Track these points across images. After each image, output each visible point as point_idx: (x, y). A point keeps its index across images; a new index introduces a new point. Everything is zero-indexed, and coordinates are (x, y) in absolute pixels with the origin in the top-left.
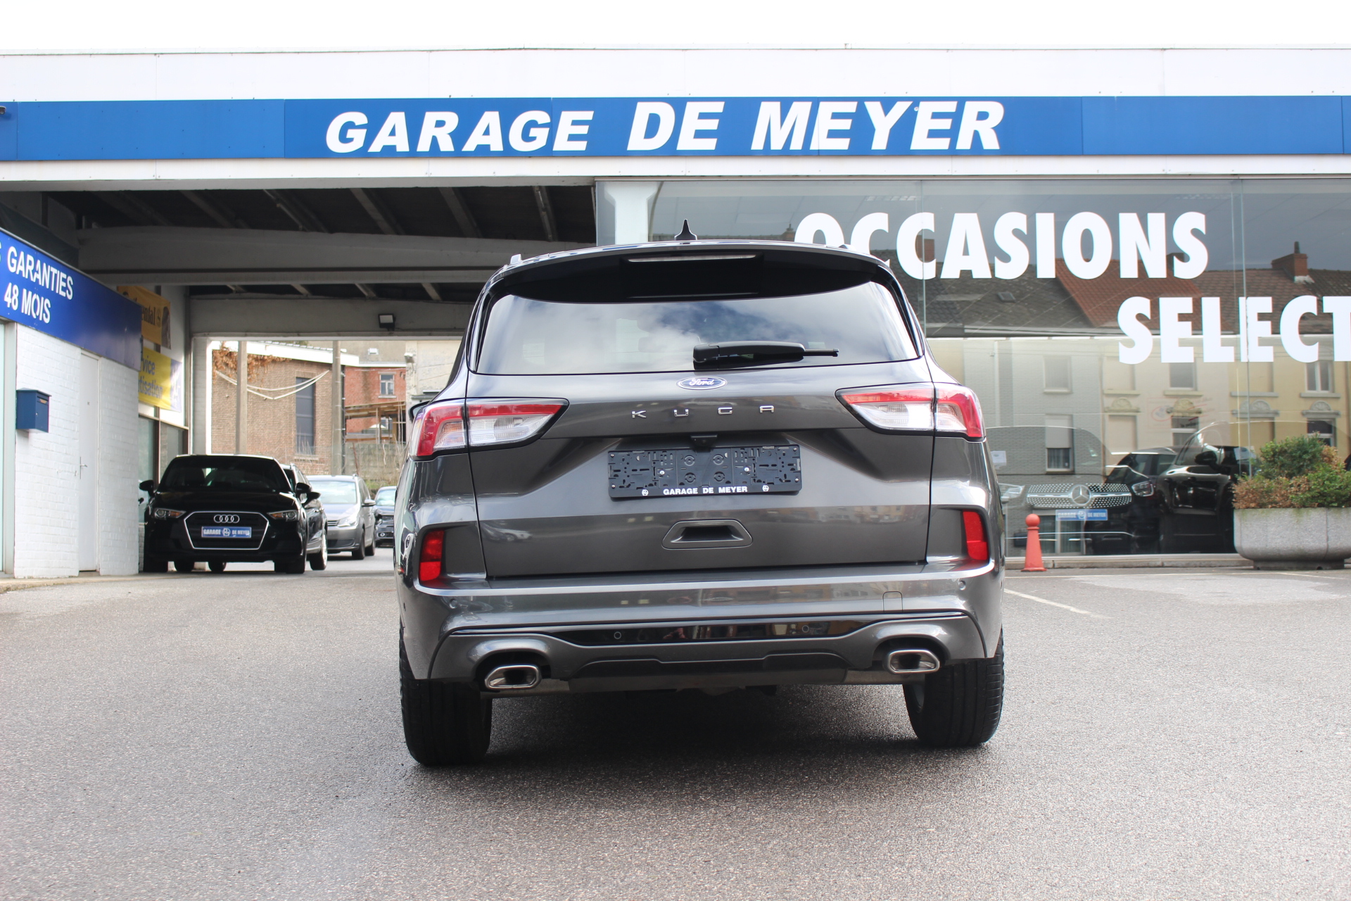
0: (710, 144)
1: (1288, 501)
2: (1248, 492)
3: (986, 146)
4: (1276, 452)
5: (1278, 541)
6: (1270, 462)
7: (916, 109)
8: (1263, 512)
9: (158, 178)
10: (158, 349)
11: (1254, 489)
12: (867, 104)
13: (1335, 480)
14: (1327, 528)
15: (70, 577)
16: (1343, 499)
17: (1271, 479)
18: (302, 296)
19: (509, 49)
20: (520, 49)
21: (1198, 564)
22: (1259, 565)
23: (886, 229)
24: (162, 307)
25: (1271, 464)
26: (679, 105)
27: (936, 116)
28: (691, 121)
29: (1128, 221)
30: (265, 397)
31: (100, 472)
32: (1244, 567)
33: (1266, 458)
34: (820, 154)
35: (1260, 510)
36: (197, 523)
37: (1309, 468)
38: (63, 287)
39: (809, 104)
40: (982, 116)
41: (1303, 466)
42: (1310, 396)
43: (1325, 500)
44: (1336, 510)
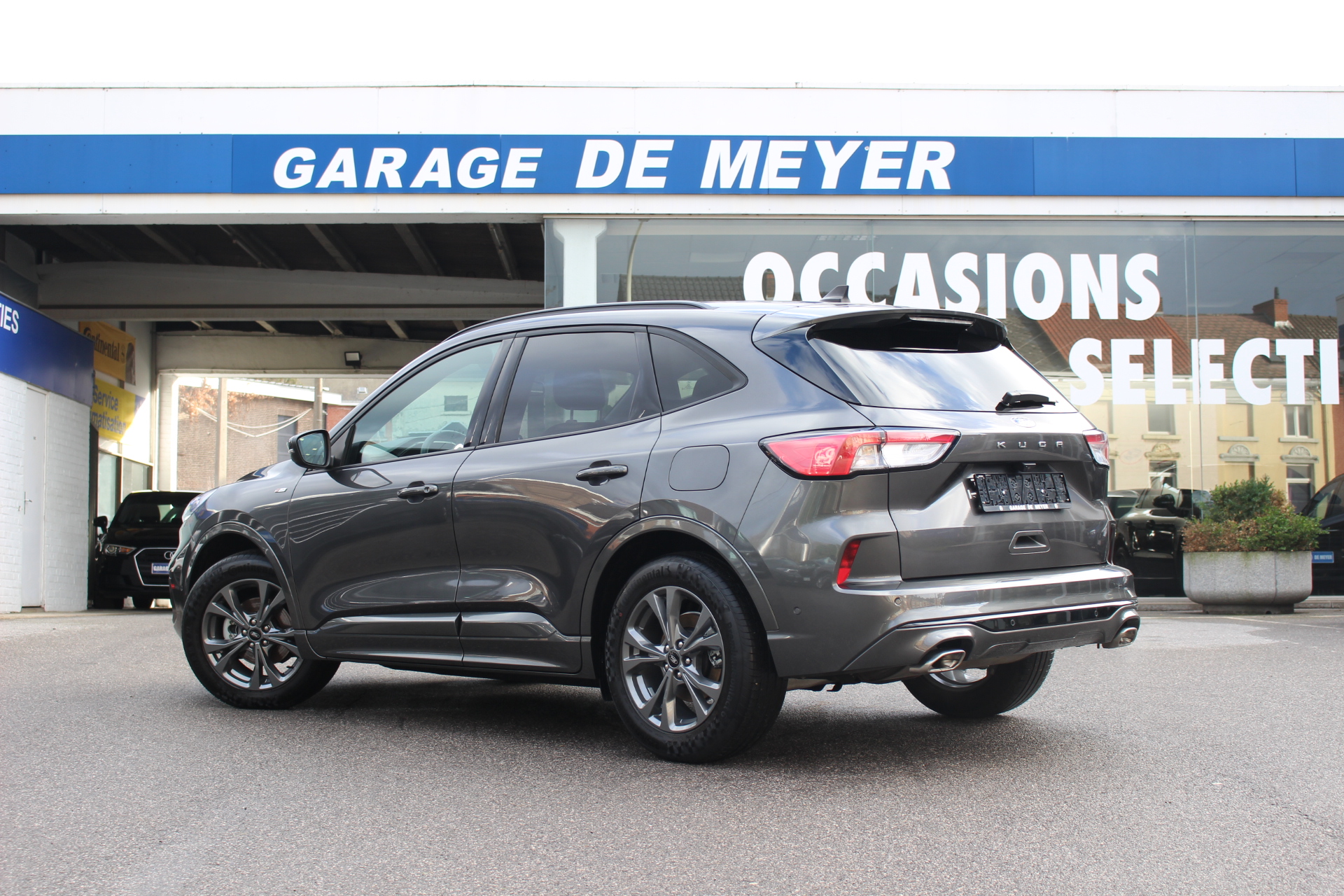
0: (659, 182)
1: (1236, 545)
2: (1197, 534)
3: (937, 186)
4: (1226, 495)
5: (1227, 585)
6: (1219, 504)
7: (866, 149)
8: (1211, 556)
9: (104, 212)
10: (122, 385)
11: (1202, 532)
12: (818, 143)
13: (1284, 524)
14: (1276, 572)
15: (11, 613)
16: (1292, 543)
17: (1219, 522)
18: (268, 333)
19: (458, 86)
20: (470, 86)
21: (1149, 607)
22: (1208, 609)
23: (836, 268)
24: (128, 343)
25: (1220, 507)
26: (628, 143)
27: (886, 155)
28: (641, 160)
29: (1080, 262)
30: (247, 434)
31: (46, 507)
32: (1195, 611)
33: (1215, 501)
34: (769, 192)
35: (1209, 553)
36: (147, 560)
37: (1259, 511)
38: (7, 321)
39: (759, 143)
40: (933, 156)
41: (1252, 509)
42: (1290, 441)
43: (1274, 544)
44: (1285, 554)
